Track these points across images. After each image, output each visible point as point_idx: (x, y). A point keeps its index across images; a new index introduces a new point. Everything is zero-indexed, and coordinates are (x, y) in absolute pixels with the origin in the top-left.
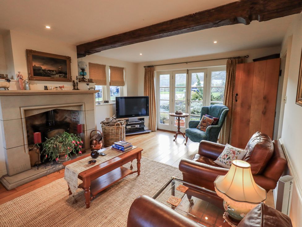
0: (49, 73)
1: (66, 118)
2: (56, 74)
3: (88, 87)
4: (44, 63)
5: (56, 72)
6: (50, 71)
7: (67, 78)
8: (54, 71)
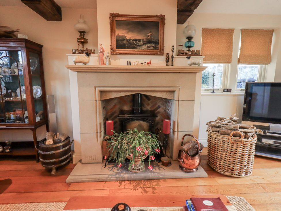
0: (134, 44)
1: (159, 107)
2: (144, 44)
3: (189, 62)
4: (130, 30)
5: (144, 42)
6: (136, 40)
7: (158, 49)
8: (141, 40)
